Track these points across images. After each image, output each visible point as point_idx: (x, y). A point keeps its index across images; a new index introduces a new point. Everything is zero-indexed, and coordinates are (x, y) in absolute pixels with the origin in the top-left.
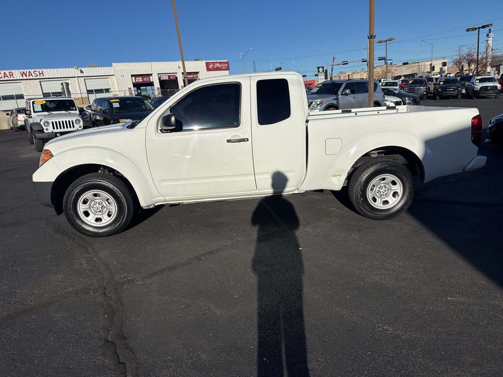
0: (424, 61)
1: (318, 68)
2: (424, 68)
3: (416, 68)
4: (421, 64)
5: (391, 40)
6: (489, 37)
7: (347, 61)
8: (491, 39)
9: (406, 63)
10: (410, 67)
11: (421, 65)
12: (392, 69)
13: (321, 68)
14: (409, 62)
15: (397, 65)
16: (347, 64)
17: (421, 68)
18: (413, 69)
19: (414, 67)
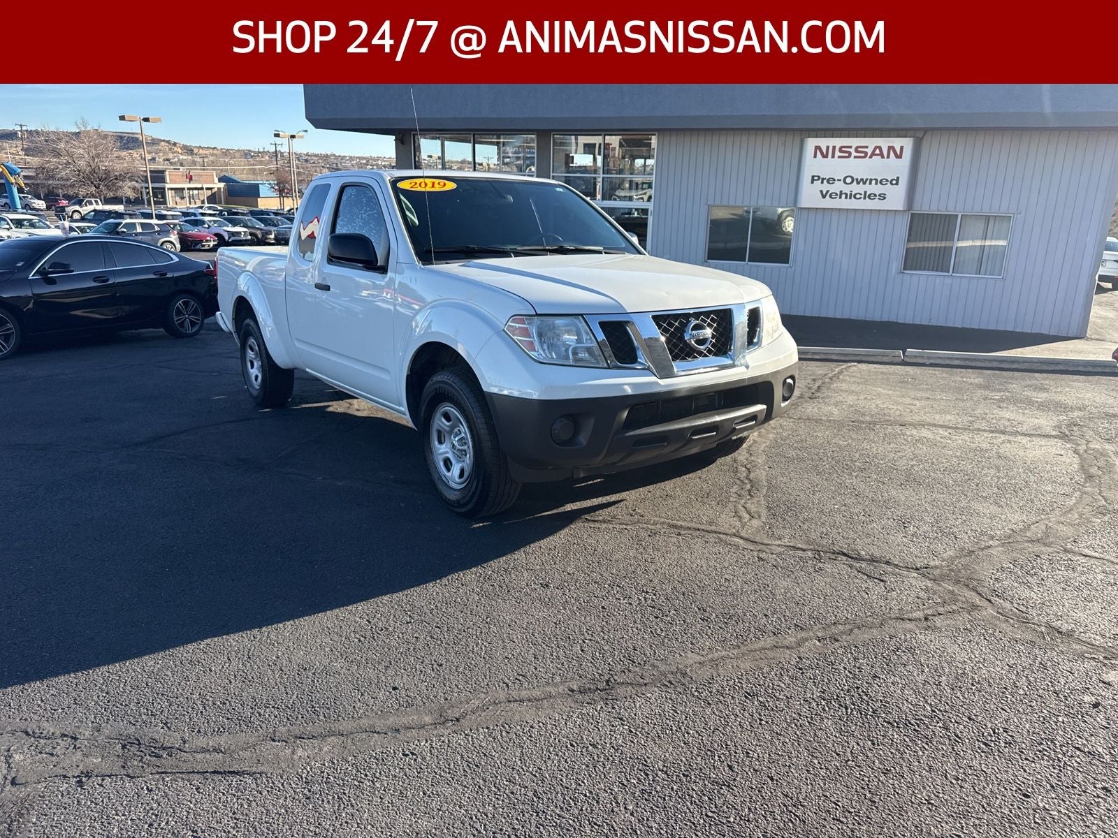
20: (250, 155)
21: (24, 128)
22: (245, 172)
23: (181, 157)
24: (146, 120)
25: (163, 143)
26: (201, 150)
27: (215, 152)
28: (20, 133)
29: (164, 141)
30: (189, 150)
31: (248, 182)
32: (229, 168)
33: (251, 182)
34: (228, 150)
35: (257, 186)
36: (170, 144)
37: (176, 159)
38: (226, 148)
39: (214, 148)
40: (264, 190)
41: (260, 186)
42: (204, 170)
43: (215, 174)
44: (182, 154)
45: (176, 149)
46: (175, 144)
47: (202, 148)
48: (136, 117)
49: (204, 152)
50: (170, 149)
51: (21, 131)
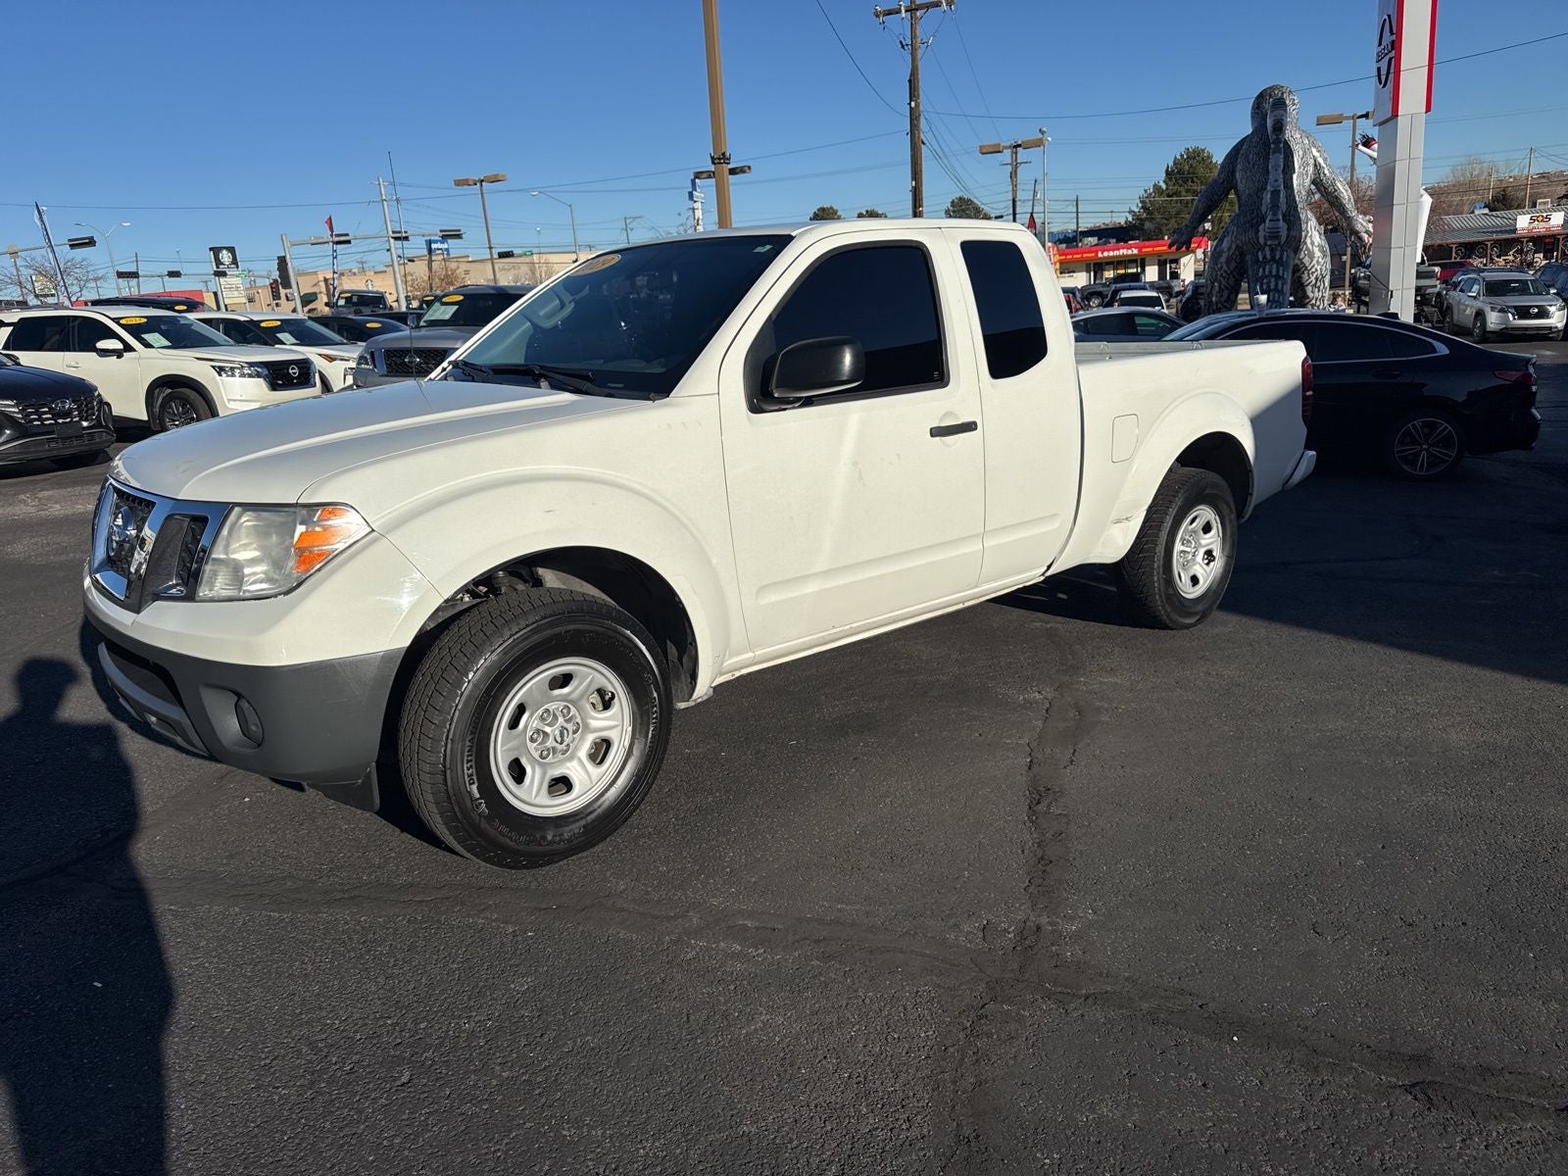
0: (543, 250)
1: (216, 251)
2: (546, 273)
3: (525, 269)
4: (535, 258)
5: (495, 180)
6: (695, 202)
7: (347, 235)
8: (698, 205)
9: (509, 252)
10: (506, 267)
11: (536, 261)
12: (458, 267)
13: (225, 252)
14: (516, 251)
15: (468, 256)
16: (349, 242)
17: (541, 272)
18: (516, 272)
19: (519, 268)
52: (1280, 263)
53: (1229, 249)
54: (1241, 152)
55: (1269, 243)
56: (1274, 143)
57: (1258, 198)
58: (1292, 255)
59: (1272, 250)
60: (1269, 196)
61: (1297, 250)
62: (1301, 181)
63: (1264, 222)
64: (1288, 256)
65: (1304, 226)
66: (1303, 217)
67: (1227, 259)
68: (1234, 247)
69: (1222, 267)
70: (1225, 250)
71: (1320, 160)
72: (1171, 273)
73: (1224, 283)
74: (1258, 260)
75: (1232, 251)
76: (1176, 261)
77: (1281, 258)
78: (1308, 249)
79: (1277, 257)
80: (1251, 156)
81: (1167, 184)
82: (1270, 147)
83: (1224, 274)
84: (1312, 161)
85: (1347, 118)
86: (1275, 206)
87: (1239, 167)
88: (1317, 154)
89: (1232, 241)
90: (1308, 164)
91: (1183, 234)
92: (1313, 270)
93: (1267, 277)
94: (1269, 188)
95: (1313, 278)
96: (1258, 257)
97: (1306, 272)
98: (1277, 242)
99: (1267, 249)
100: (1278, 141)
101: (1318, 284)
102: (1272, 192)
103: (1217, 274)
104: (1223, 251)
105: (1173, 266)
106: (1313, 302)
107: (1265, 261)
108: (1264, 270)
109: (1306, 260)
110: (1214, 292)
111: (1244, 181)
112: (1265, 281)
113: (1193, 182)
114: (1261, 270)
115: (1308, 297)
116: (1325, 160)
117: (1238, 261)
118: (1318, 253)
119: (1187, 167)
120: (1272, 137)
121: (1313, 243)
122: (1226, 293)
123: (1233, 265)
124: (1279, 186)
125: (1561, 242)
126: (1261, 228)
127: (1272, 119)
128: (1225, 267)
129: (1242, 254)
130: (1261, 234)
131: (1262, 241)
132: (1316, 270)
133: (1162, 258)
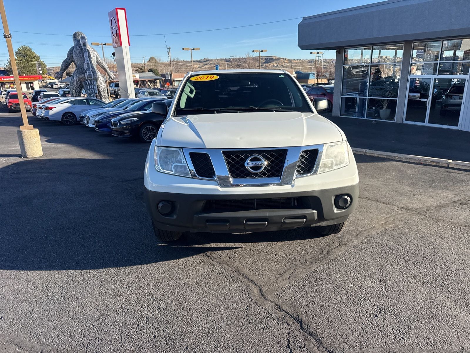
20: (313, 61)
21: (233, 58)
22: (307, 69)
23: (287, 64)
24: (262, 51)
25: (281, 59)
26: (295, 61)
27: (300, 61)
28: (231, 59)
29: (282, 58)
30: (290, 61)
31: (306, 73)
32: (301, 67)
33: (307, 73)
34: (305, 60)
35: (309, 74)
36: (284, 59)
37: (285, 65)
38: (304, 59)
39: (300, 60)
40: (311, 76)
41: (310, 74)
42: (291, 69)
43: (293, 70)
44: (288, 63)
45: (286, 61)
46: (286, 59)
47: (295, 60)
48: (258, 50)
49: (296, 61)
50: (284, 61)
51: (232, 58)
52: (93, 85)
53: (76, 80)
54: (74, 51)
55: (89, 79)
56: (84, 49)
57: (83, 65)
58: (96, 82)
59: (90, 81)
60: (86, 65)
61: (97, 81)
62: (94, 62)
63: (86, 72)
64: (95, 83)
65: (97, 75)
66: (97, 72)
67: (76, 83)
68: (78, 79)
69: (75, 85)
70: (75, 80)
71: (98, 56)
72: (31, 87)
73: (76, 90)
74: (87, 84)
75: (77, 81)
76: (32, 83)
77: (93, 83)
78: (99, 81)
79: (92, 83)
80: (77, 52)
81: (17, 57)
82: (83, 51)
83: (76, 88)
84: (95, 56)
85: (100, 44)
86: (89, 68)
87: (74, 55)
88: (96, 54)
89: (77, 78)
90: (95, 57)
91: (59, 74)
92: (102, 87)
93: (91, 89)
94: (86, 62)
95: (102, 90)
96: (86, 83)
97: (100, 88)
98: (91, 79)
99: (89, 80)
100: (85, 49)
101: (104, 91)
102: (87, 64)
103: (74, 88)
104: (74, 81)
105: (31, 84)
106: (104, 96)
107: (89, 85)
108: (89, 87)
109: (100, 84)
110: (74, 93)
111: (77, 60)
112: (91, 90)
113: (26, 57)
114: (88, 87)
115: (102, 95)
116: (99, 56)
117: (80, 84)
118: (102, 83)
119: (23, 52)
120: (83, 47)
121: (101, 80)
122: (78, 93)
123: (78, 85)
124: (89, 62)
125: (140, 82)
126: (86, 74)
127: (82, 42)
128: (76, 85)
129: (81, 82)
130: (86, 76)
131: (87, 78)
132: (103, 87)
133: (27, 82)
